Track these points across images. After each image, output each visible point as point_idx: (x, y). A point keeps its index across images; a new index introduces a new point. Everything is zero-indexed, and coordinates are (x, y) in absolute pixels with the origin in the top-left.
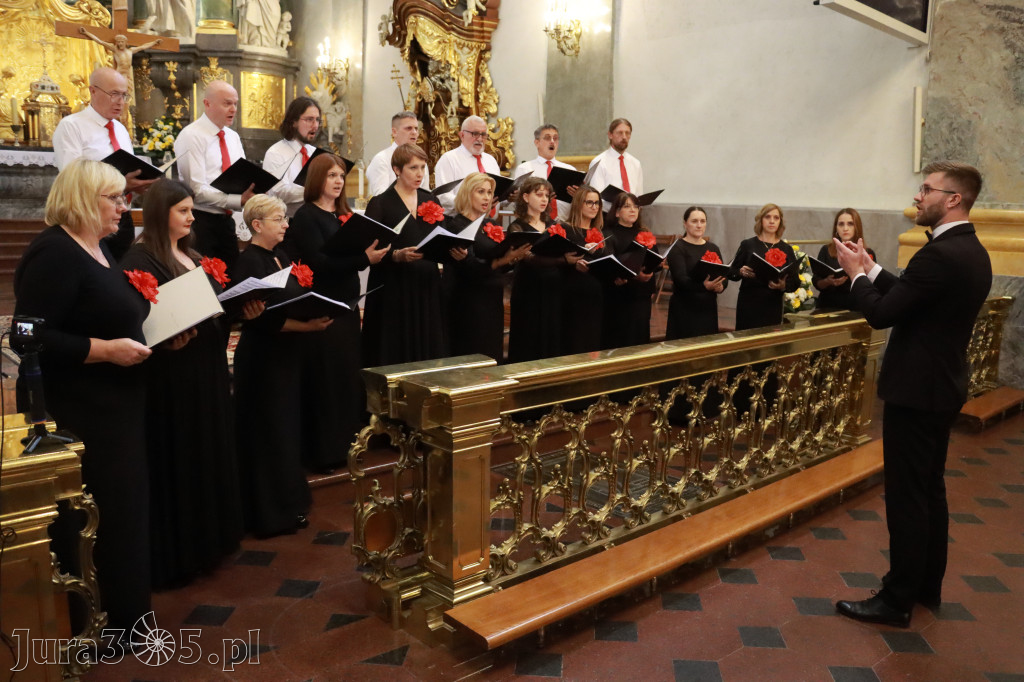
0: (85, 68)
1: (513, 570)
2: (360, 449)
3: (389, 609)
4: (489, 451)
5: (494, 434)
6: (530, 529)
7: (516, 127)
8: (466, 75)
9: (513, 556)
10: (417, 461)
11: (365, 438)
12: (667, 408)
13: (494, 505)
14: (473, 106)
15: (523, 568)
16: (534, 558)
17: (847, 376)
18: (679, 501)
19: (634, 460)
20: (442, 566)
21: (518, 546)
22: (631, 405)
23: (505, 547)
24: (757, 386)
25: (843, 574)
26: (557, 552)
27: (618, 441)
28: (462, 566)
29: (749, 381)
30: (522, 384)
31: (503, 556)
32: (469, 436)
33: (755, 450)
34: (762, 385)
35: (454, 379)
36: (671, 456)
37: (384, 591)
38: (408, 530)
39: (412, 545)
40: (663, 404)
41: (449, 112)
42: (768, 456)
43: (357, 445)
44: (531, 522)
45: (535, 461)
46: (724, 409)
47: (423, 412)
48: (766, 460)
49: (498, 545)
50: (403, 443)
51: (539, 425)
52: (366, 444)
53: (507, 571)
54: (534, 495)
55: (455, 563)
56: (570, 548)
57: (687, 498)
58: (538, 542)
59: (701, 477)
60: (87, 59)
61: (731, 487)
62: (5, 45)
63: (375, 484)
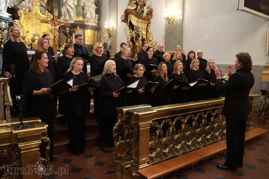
0: (46, 30)
1: (155, 161)
2: (116, 128)
3: (123, 170)
4: (149, 129)
5: (150, 125)
6: (160, 150)
7: (157, 44)
8: (144, 30)
9: (155, 157)
10: (131, 131)
11: (117, 125)
12: (196, 119)
13: (150, 143)
14: (146, 38)
15: (157, 160)
16: (161, 158)
18: (199, 143)
19: (188, 132)
20: (136, 159)
21: (156, 154)
22: (187, 118)
23: (153, 155)
26: (167, 156)
27: (183, 127)
28: (142, 159)
30: (158, 112)
31: (152, 157)
32: (144, 125)
33: (220, 130)
35: (140, 111)
36: (197, 132)
37: (121, 165)
38: (128, 149)
39: (129, 153)
40: (195, 118)
41: (139, 40)
42: (224, 132)
43: (115, 127)
44: (160, 148)
46: (212, 119)
47: (132, 119)
49: (151, 154)
50: (127, 127)
51: (162, 123)
52: (117, 127)
53: (153, 161)
54: (161, 141)
55: (140, 158)
56: (170, 155)
57: (202, 143)
58: (162, 153)
59: (206, 137)
60: (47, 27)
61: (214, 140)
62: (27, 25)
63: (119, 137)
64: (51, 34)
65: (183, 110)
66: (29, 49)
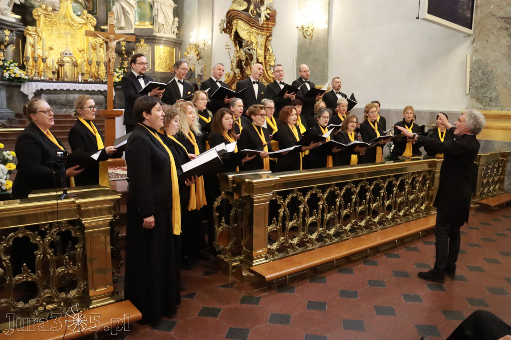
1: (277, 256)
2: (217, 205)
3: (228, 269)
4: (268, 205)
5: (270, 199)
6: (284, 239)
8: (260, 47)
9: (277, 250)
10: (239, 211)
12: (342, 194)
13: (269, 228)
14: (263, 62)
15: (280, 255)
16: (286, 252)
17: (426, 185)
18: (347, 233)
19: (328, 214)
20: (249, 251)
21: (279, 246)
22: (327, 191)
23: (274, 246)
24: (383, 186)
25: (415, 264)
26: (295, 250)
27: (321, 206)
28: (256, 252)
29: (379, 184)
30: (281, 180)
31: (273, 249)
32: (261, 200)
33: (382, 214)
34: (385, 186)
36: (344, 214)
37: (225, 262)
38: (235, 238)
39: (237, 244)
40: (340, 191)
42: (388, 217)
44: (284, 236)
45: (286, 212)
46: (368, 195)
47: (242, 189)
48: (387, 218)
49: (271, 245)
50: (234, 203)
51: (288, 197)
53: (275, 256)
54: (286, 225)
55: (254, 250)
56: (300, 249)
57: (351, 232)
58: (287, 245)
59: (357, 224)
60: (85, 40)
61: (371, 229)
62: (50, 35)
63: (222, 219)
64: (94, 52)
65: (321, 178)
66: (54, 80)
